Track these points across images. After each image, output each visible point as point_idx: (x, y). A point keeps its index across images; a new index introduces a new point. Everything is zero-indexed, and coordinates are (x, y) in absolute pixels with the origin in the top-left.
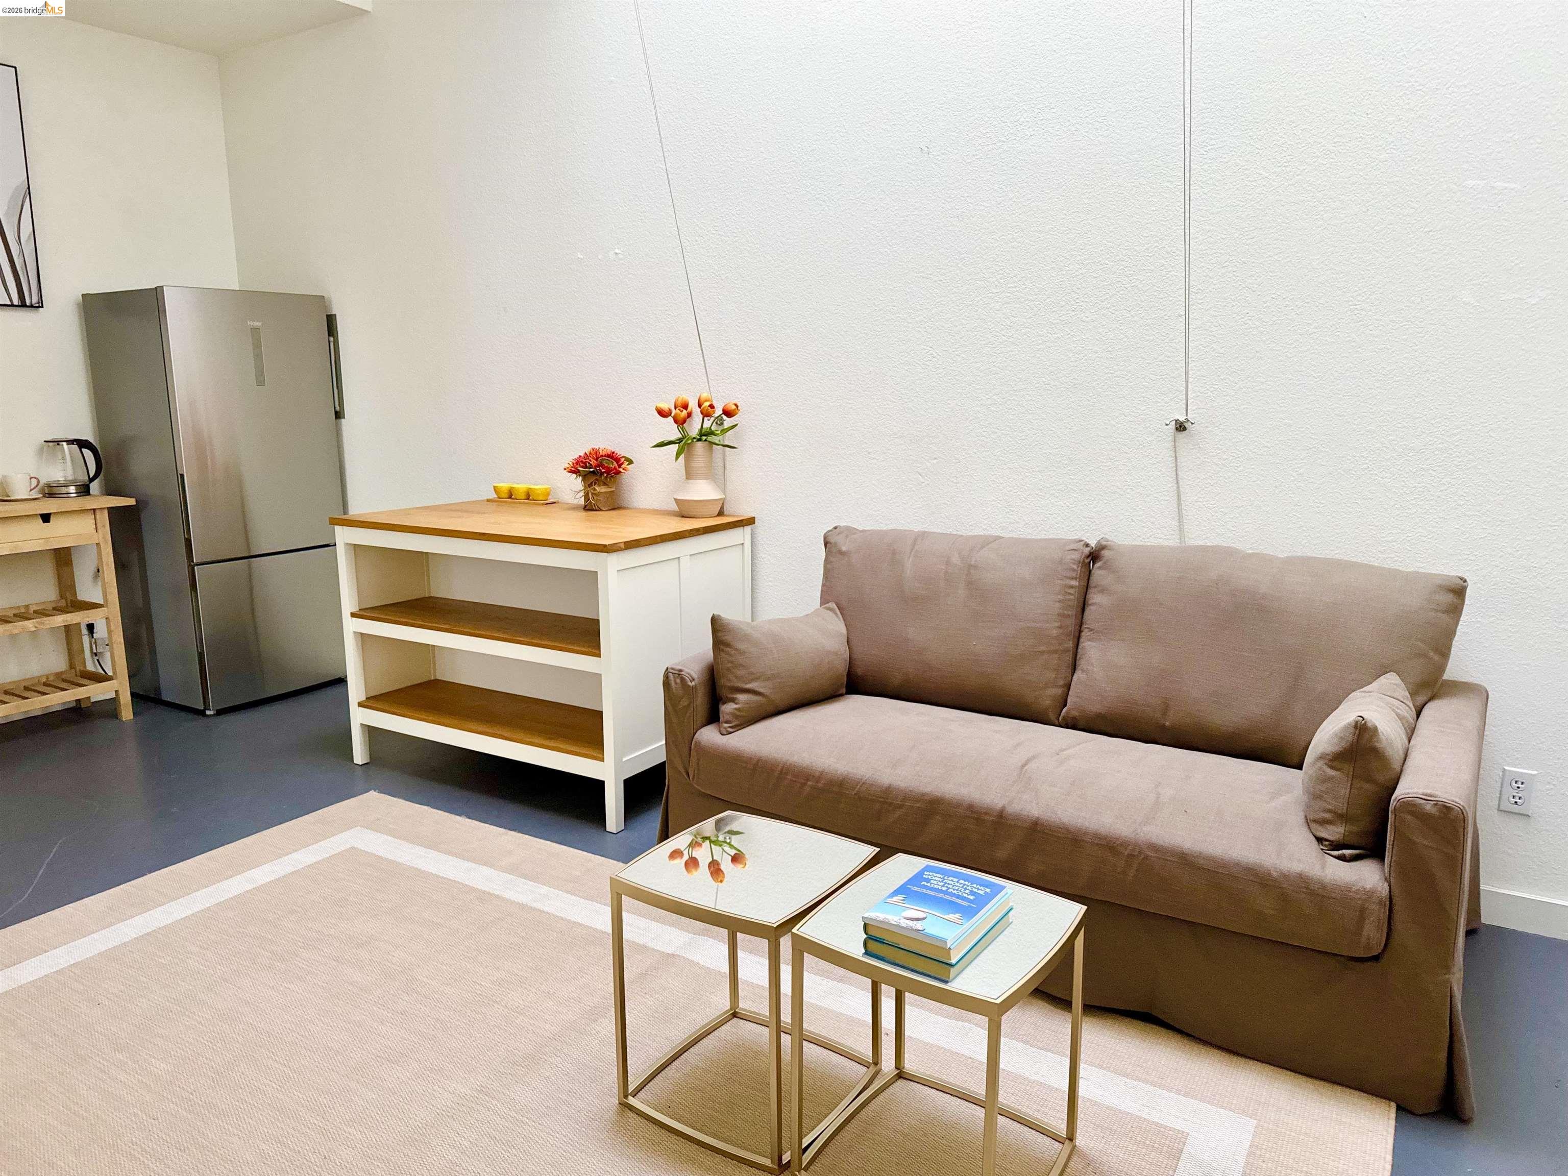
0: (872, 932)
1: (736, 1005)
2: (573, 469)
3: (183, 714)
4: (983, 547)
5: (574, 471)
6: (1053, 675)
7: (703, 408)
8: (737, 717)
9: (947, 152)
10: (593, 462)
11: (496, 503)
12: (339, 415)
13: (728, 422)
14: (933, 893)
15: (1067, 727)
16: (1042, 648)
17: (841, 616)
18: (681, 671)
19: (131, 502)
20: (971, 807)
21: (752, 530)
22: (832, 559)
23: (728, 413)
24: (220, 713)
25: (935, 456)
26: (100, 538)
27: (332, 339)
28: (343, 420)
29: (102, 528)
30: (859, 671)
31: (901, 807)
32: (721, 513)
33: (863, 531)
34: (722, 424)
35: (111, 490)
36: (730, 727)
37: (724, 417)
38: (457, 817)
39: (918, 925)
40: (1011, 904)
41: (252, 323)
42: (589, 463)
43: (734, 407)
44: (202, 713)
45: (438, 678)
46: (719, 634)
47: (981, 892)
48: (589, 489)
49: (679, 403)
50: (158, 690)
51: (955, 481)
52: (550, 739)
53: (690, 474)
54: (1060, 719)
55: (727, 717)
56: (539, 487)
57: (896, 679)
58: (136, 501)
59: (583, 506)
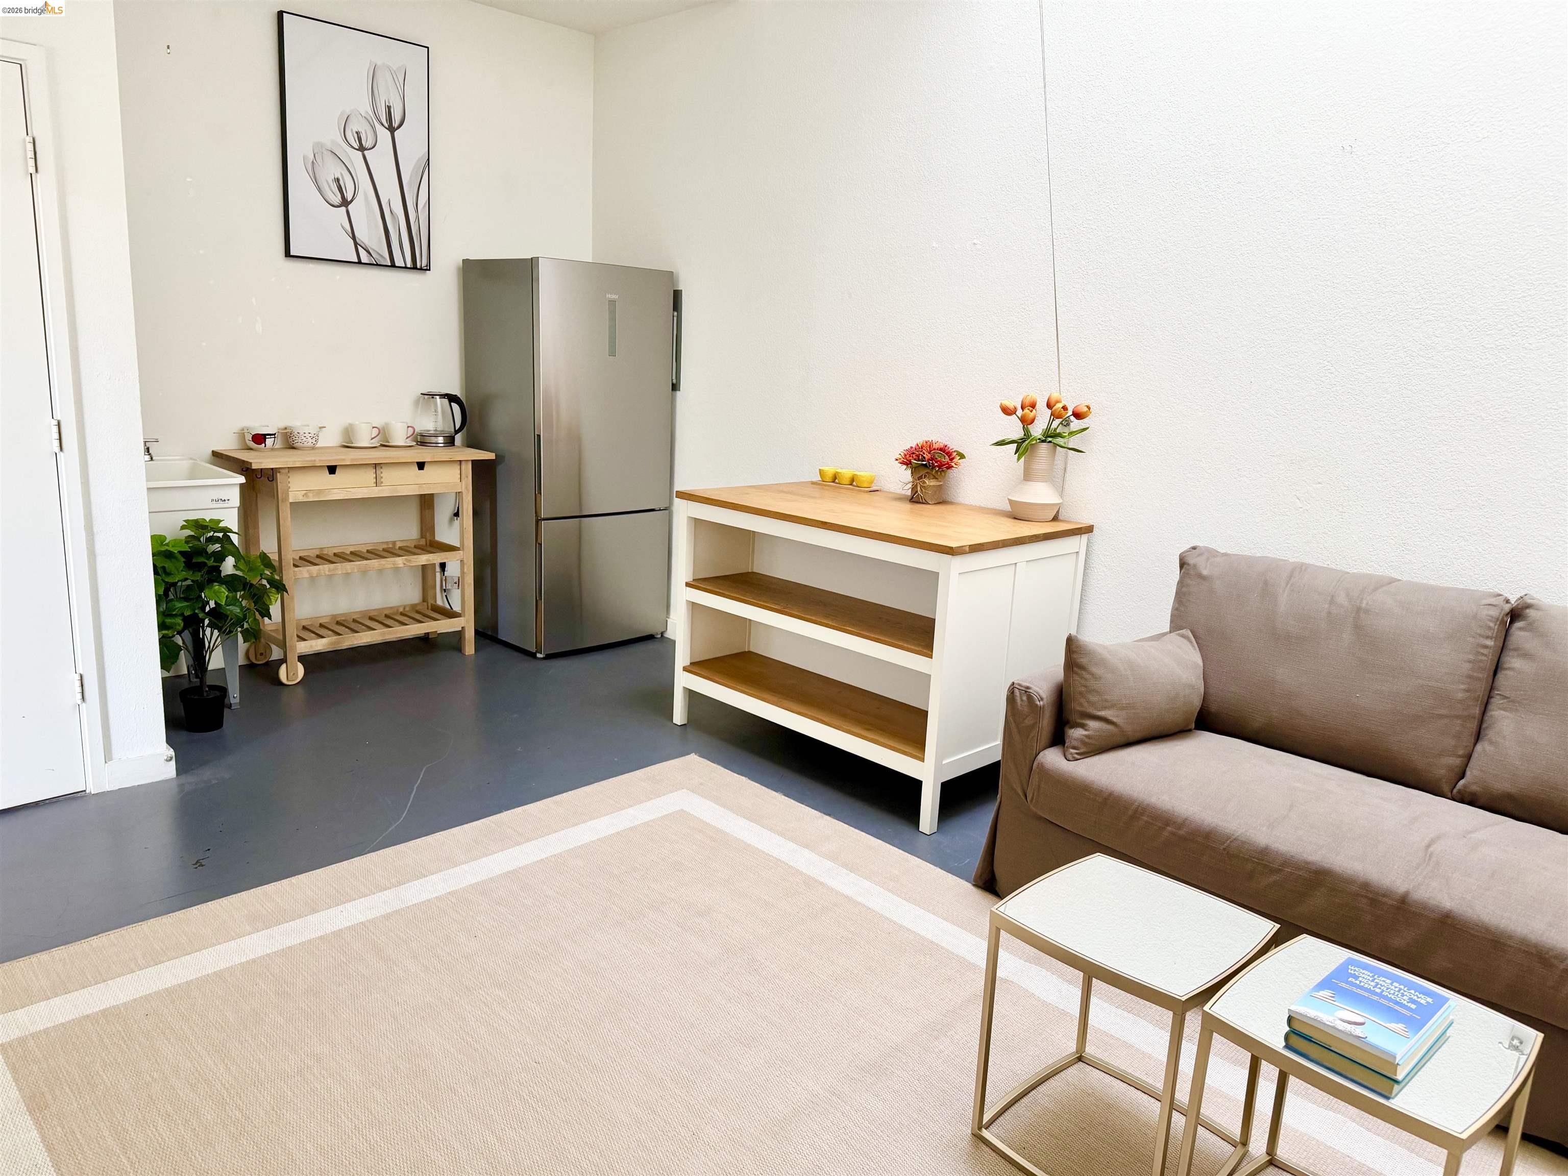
0: (1297, 1026)
1: (1083, 1049)
2: (905, 460)
3: (516, 654)
4: (1376, 589)
5: (907, 463)
6: (1453, 742)
7: (1055, 410)
8: (1084, 743)
9: (1375, 153)
10: (927, 456)
11: (820, 487)
12: (675, 387)
13: (1076, 424)
14: (1366, 994)
15: (1462, 802)
16: (1443, 712)
17: (1196, 646)
18: (1028, 688)
19: (491, 456)
20: (1366, 886)
21: (1088, 539)
22: (1189, 582)
23: (1078, 415)
24: (549, 657)
25: (1319, 480)
26: (463, 488)
27: (676, 314)
28: (678, 392)
29: (466, 479)
30: (1213, 708)
31: (1278, 871)
32: (1055, 519)
33: (1225, 555)
34: (1068, 425)
35: (472, 443)
36: (1077, 753)
37: (1072, 418)
38: (774, 793)
39: (1358, 1031)
40: (1451, 1017)
41: (610, 296)
42: (922, 456)
43: (1086, 409)
44: (533, 655)
45: (752, 650)
46: (1075, 656)
47: (1423, 1002)
48: (918, 481)
49: (1027, 402)
50: (495, 628)
51: (1341, 510)
52: (868, 730)
53: (1028, 476)
54: (1455, 791)
55: (1075, 743)
56: (864, 474)
57: (1257, 722)
58: (496, 455)
59: (910, 498)
